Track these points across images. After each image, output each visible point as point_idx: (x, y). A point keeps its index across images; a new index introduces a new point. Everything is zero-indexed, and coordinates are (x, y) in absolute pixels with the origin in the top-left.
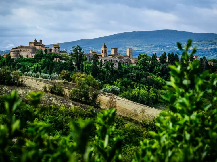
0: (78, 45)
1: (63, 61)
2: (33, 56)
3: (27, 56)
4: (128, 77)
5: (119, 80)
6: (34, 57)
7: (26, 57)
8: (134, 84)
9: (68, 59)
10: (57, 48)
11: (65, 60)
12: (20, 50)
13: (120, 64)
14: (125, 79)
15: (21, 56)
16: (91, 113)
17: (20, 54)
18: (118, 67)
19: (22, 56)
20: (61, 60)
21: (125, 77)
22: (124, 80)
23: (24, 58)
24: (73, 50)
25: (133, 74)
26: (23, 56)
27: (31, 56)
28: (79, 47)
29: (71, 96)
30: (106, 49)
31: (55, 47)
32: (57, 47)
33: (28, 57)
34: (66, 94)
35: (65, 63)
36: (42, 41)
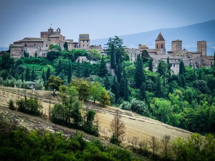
0: (115, 36)
1: (92, 62)
2: (45, 54)
3: (36, 54)
4: (195, 86)
5: (179, 91)
6: (46, 56)
7: (33, 56)
8: (204, 97)
9: (99, 59)
10: (86, 42)
11: (94, 60)
12: (26, 44)
13: (182, 66)
14: (189, 89)
15: (26, 55)
16: (78, 143)
17: (25, 51)
18: (180, 70)
19: (28, 54)
20: (89, 60)
21: (190, 86)
22: (187, 90)
23: (31, 57)
24: (109, 44)
25: (202, 80)
26: (30, 55)
27: (42, 54)
28: (117, 38)
29: (53, 115)
30: (163, 42)
31: (81, 39)
32: (86, 39)
33: (37, 56)
34: (44, 112)
35: (94, 65)
36: (60, 30)
